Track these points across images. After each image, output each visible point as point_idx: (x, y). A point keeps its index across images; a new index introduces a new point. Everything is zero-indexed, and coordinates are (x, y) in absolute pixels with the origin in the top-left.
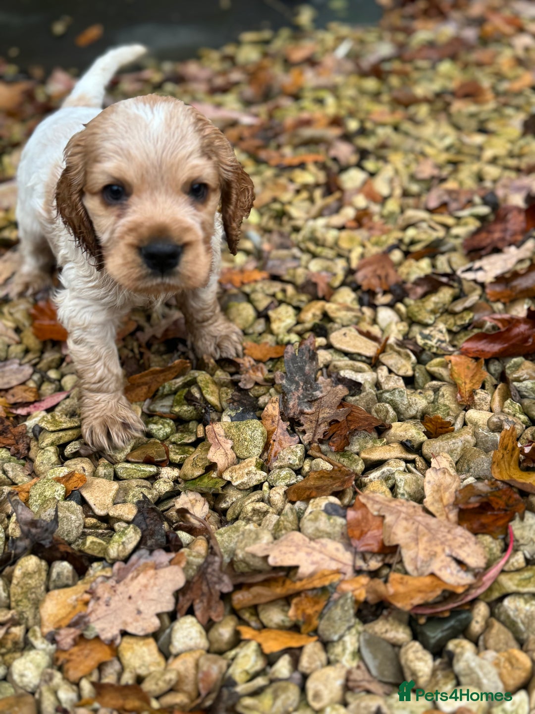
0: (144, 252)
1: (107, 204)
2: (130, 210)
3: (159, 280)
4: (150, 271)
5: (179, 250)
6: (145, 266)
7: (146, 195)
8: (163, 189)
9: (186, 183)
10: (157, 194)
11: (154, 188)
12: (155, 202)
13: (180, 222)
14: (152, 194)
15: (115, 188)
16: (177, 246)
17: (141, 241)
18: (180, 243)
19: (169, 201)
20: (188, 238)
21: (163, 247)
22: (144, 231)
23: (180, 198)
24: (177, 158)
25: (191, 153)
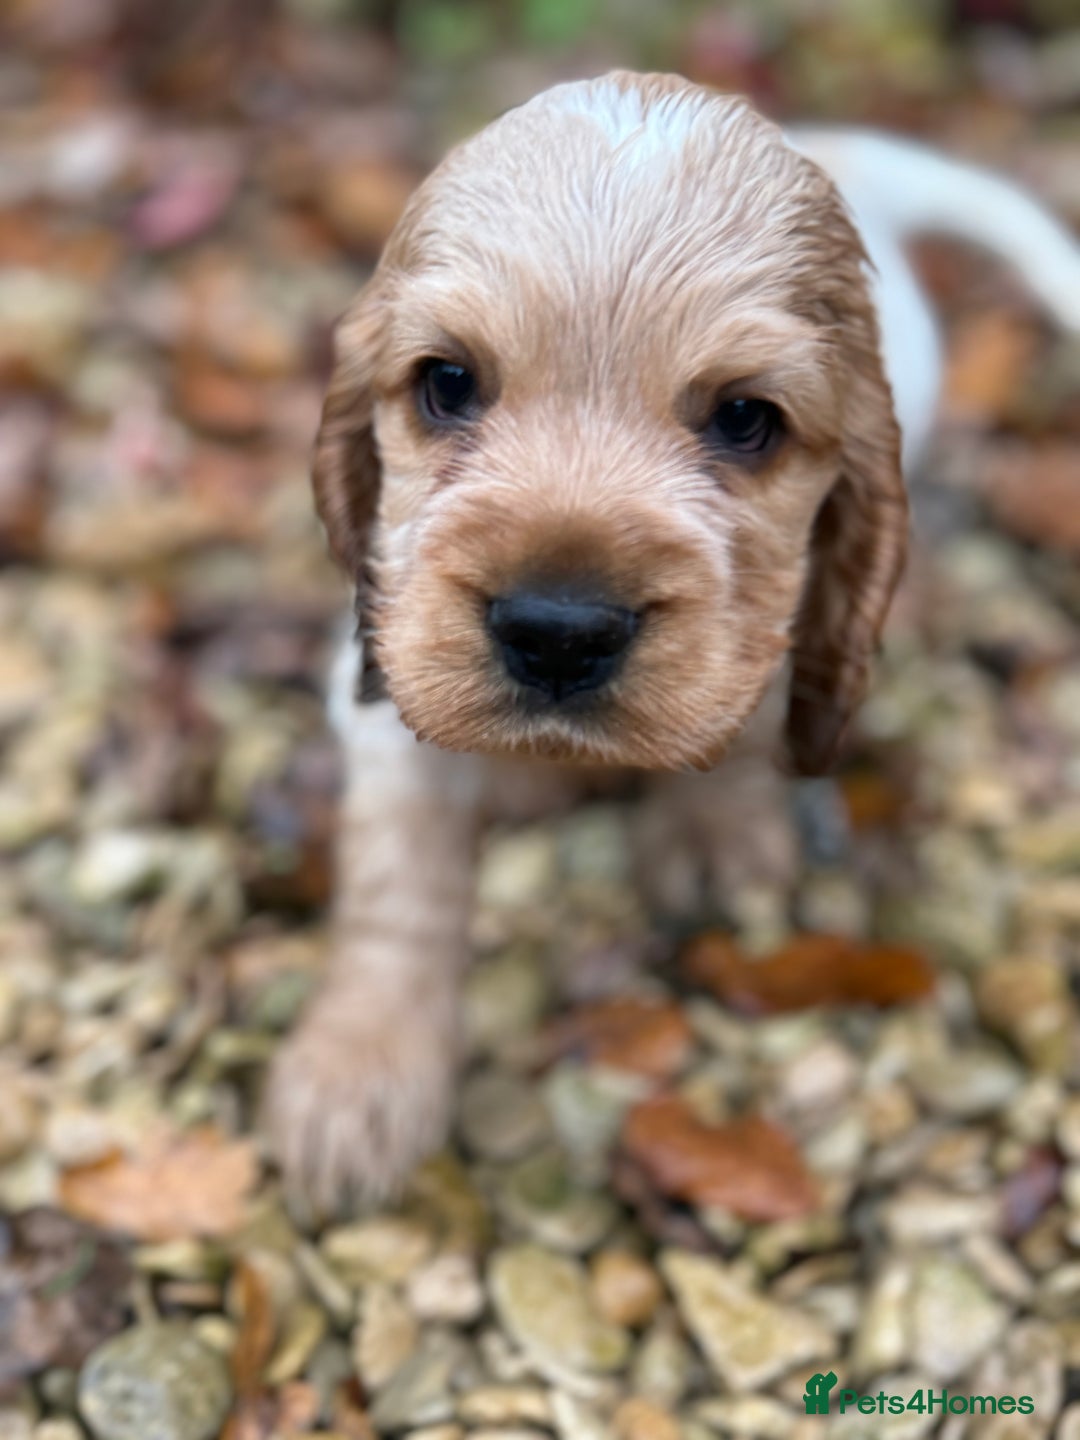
0: (495, 617)
1: (425, 430)
2: (479, 458)
4: (516, 689)
5: (632, 622)
6: (500, 670)
7: (540, 411)
8: (608, 396)
9: (696, 386)
10: (583, 411)
11: (574, 387)
12: (567, 441)
14: (565, 409)
16: (623, 611)
17: (495, 573)
18: (635, 602)
19: (623, 442)
21: (576, 613)
22: (513, 547)
23: (665, 437)
24: (687, 288)
25: (748, 285)
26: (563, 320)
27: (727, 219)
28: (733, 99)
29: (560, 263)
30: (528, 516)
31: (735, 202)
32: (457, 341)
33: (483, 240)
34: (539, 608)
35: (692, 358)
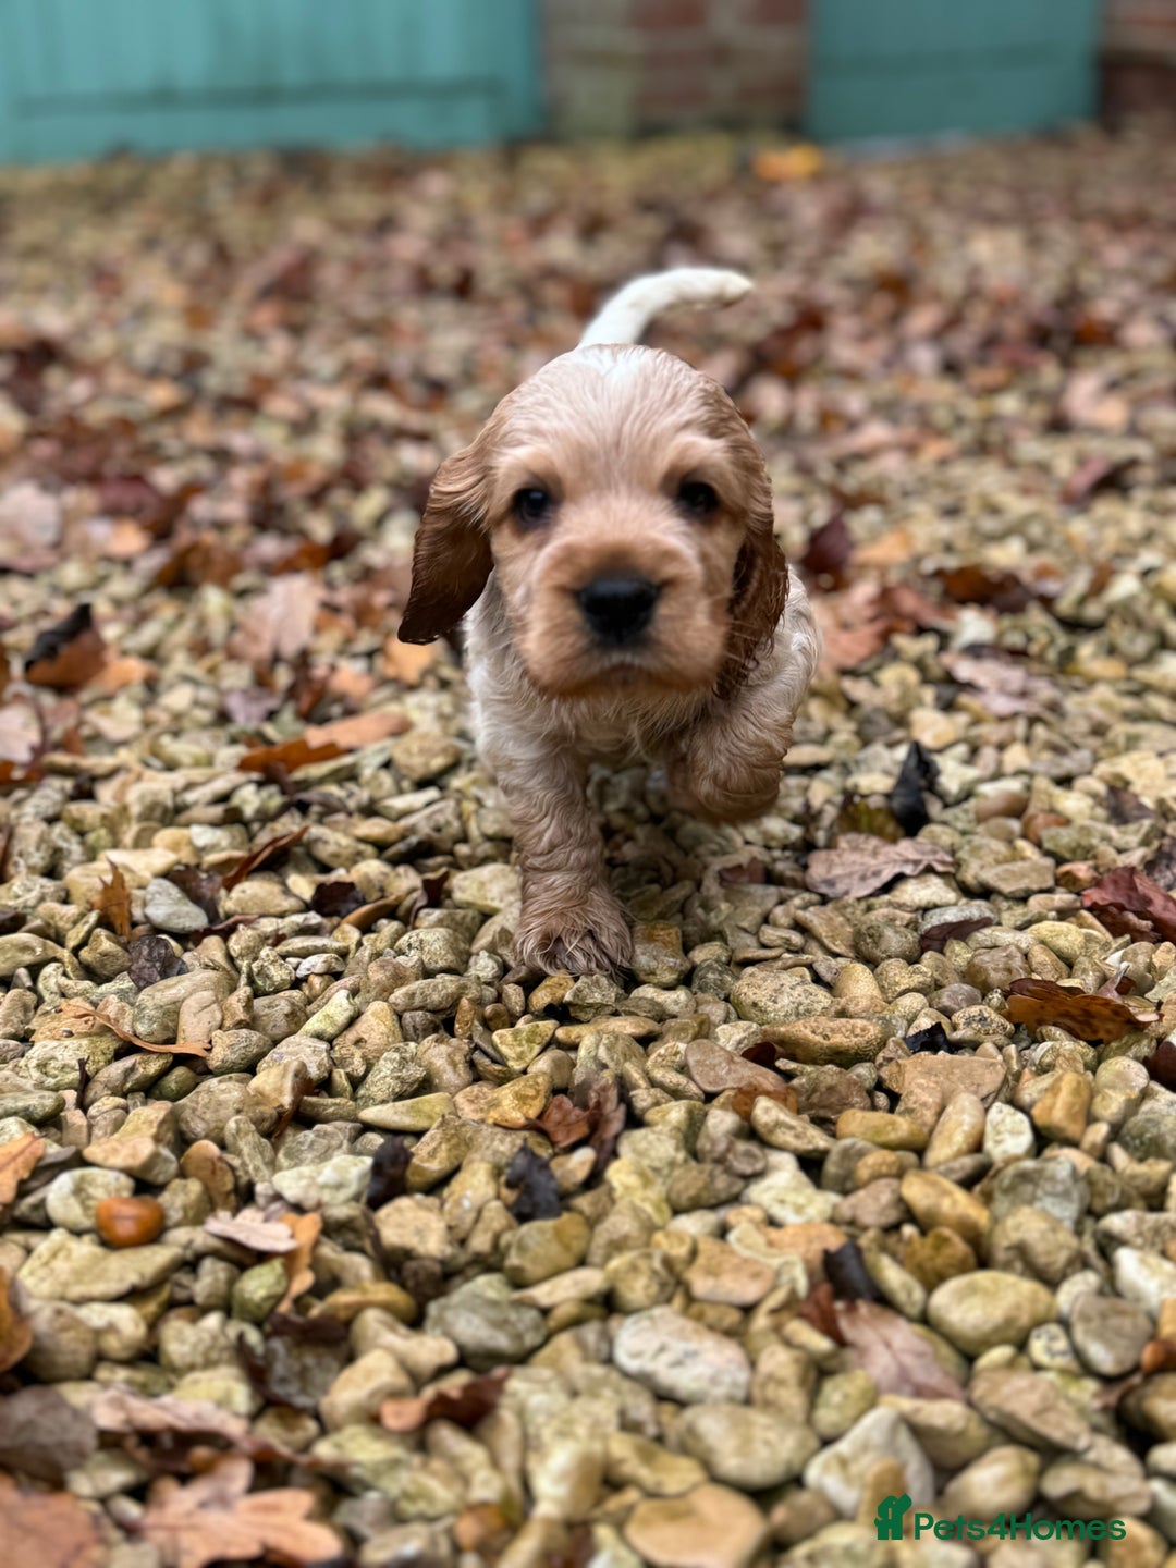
0: (584, 598)
1: (523, 531)
2: (560, 529)
3: (616, 658)
4: (598, 638)
5: (654, 592)
6: (589, 629)
9: (668, 477)
11: (604, 486)
13: (653, 542)
15: (537, 495)
16: (649, 584)
17: (580, 577)
18: (655, 580)
19: (635, 508)
20: (670, 570)
21: (623, 587)
22: (586, 561)
23: (656, 503)
24: (653, 431)
25: (687, 425)
26: (593, 455)
27: (668, 397)
28: (657, 351)
29: (586, 429)
30: (589, 545)
31: (670, 390)
32: (535, 476)
33: (544, 425)
34: (605, 588)
35: (662, 463)
